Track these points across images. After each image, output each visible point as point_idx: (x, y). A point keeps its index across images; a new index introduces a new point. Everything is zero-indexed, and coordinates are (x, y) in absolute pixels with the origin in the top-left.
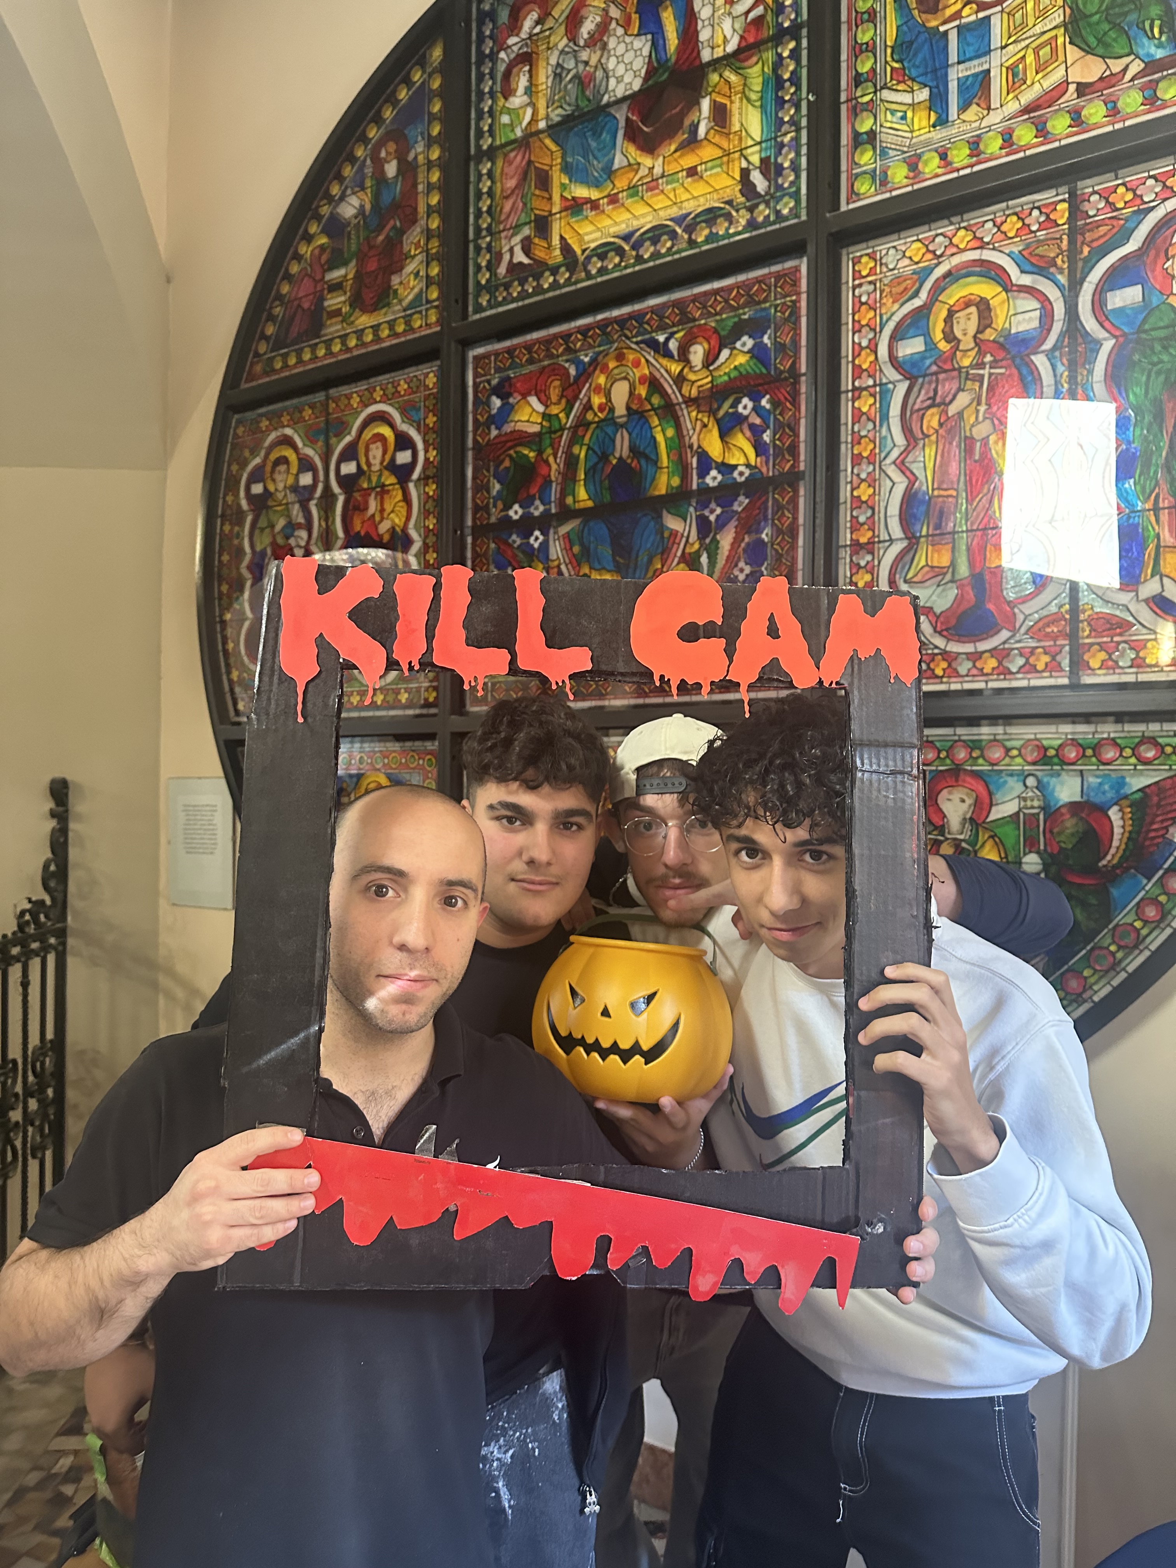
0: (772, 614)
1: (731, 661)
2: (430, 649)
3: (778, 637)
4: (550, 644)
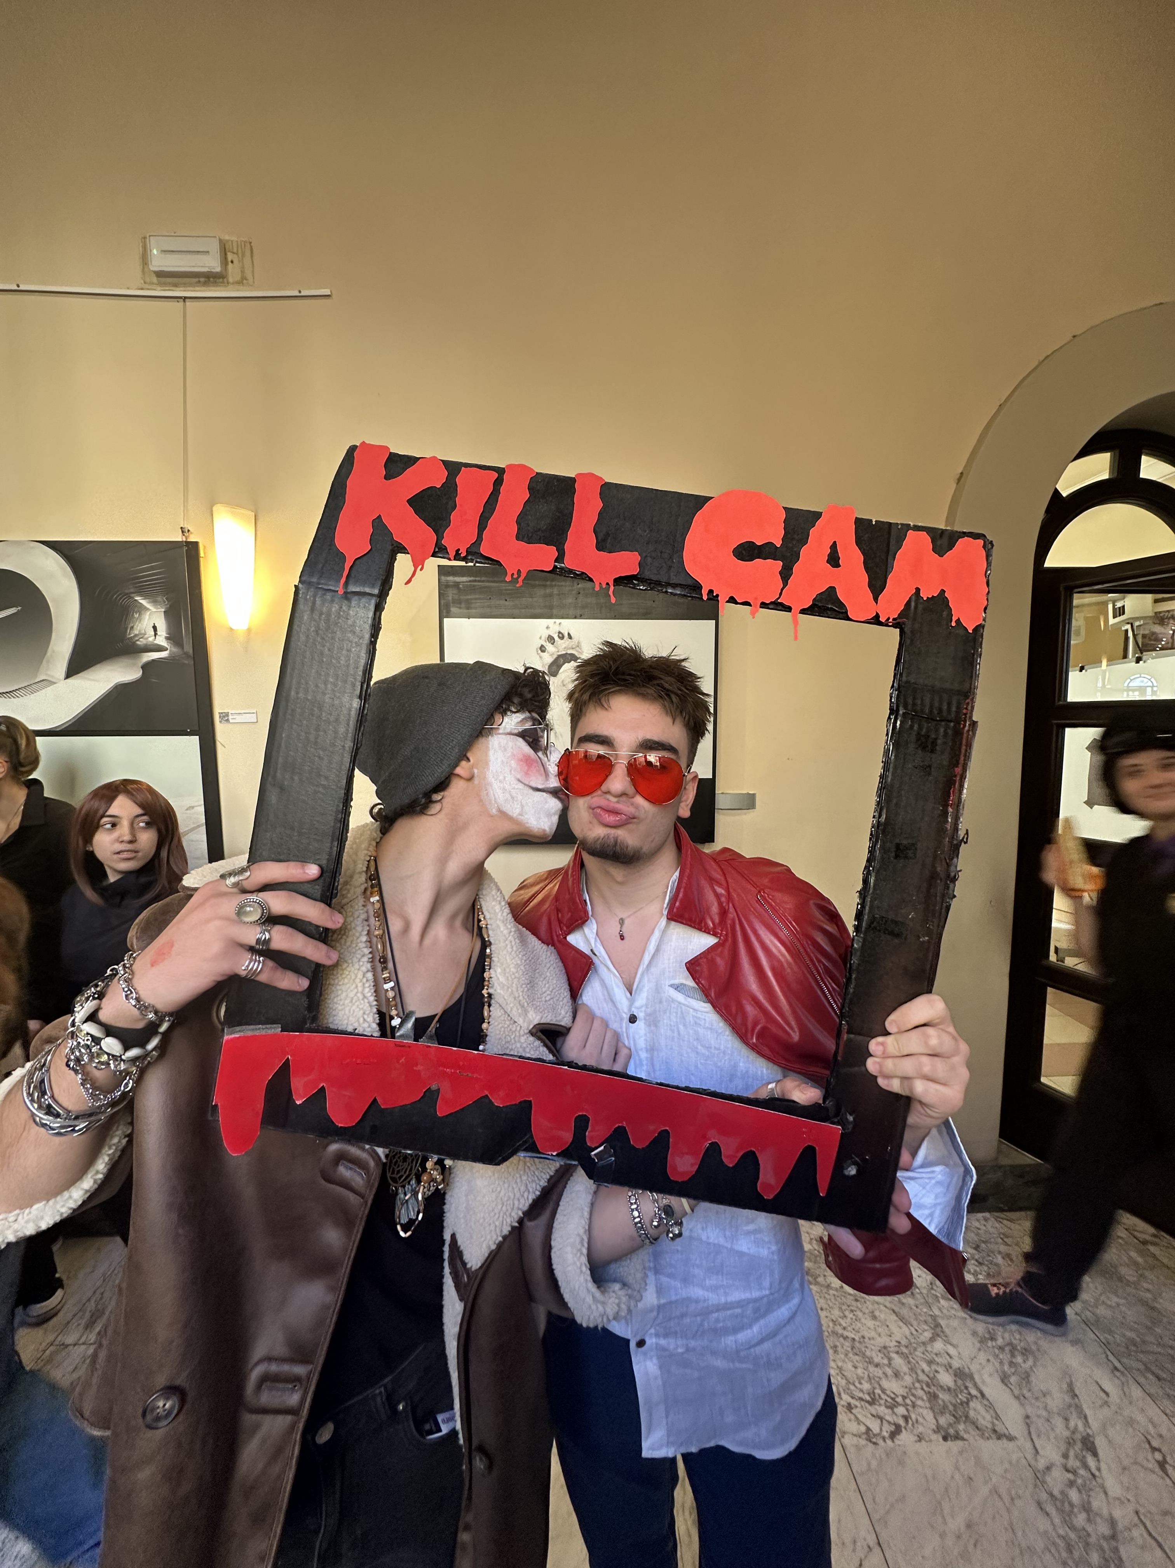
0: (835, 542)
1: (785, 583)
2: (479, 540)
3: (838, 566)
4: (600, 547)
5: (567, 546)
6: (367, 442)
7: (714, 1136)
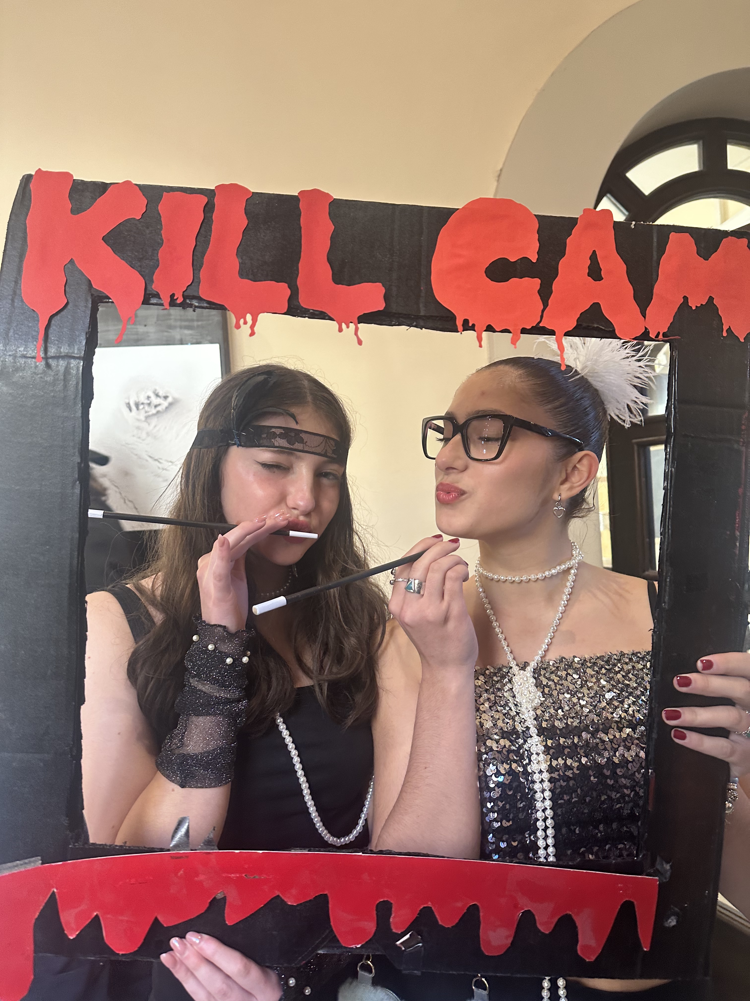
0: (594, 251)
1: (546, 305)
2: (196, 281)
3: (600, 279)
4: (338, 279)
5: (299, 282)
6: (44, 169)
7: (526, 904)
